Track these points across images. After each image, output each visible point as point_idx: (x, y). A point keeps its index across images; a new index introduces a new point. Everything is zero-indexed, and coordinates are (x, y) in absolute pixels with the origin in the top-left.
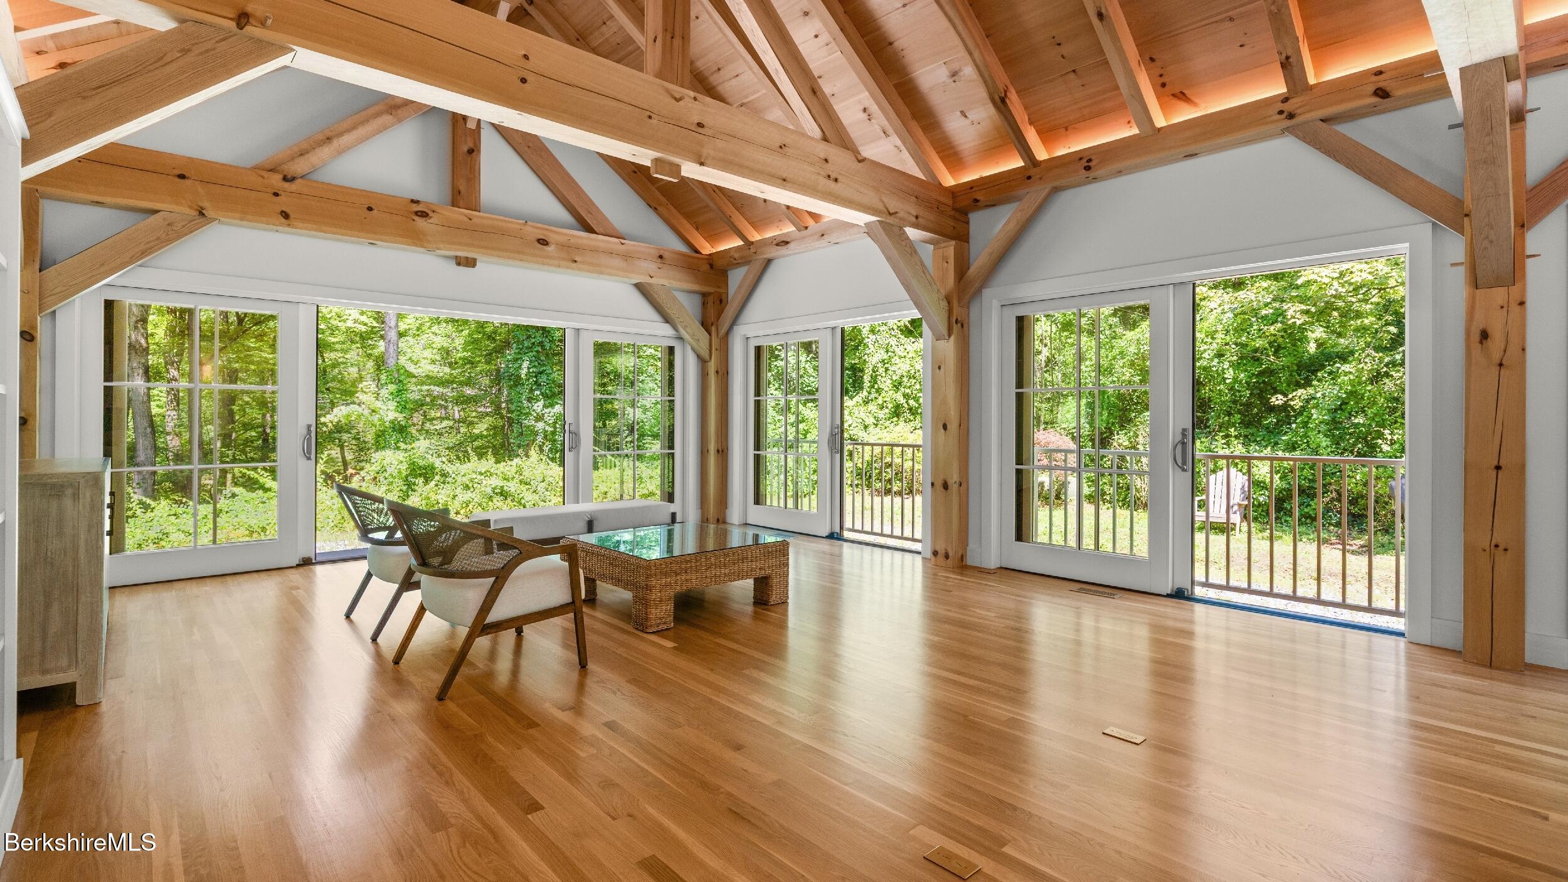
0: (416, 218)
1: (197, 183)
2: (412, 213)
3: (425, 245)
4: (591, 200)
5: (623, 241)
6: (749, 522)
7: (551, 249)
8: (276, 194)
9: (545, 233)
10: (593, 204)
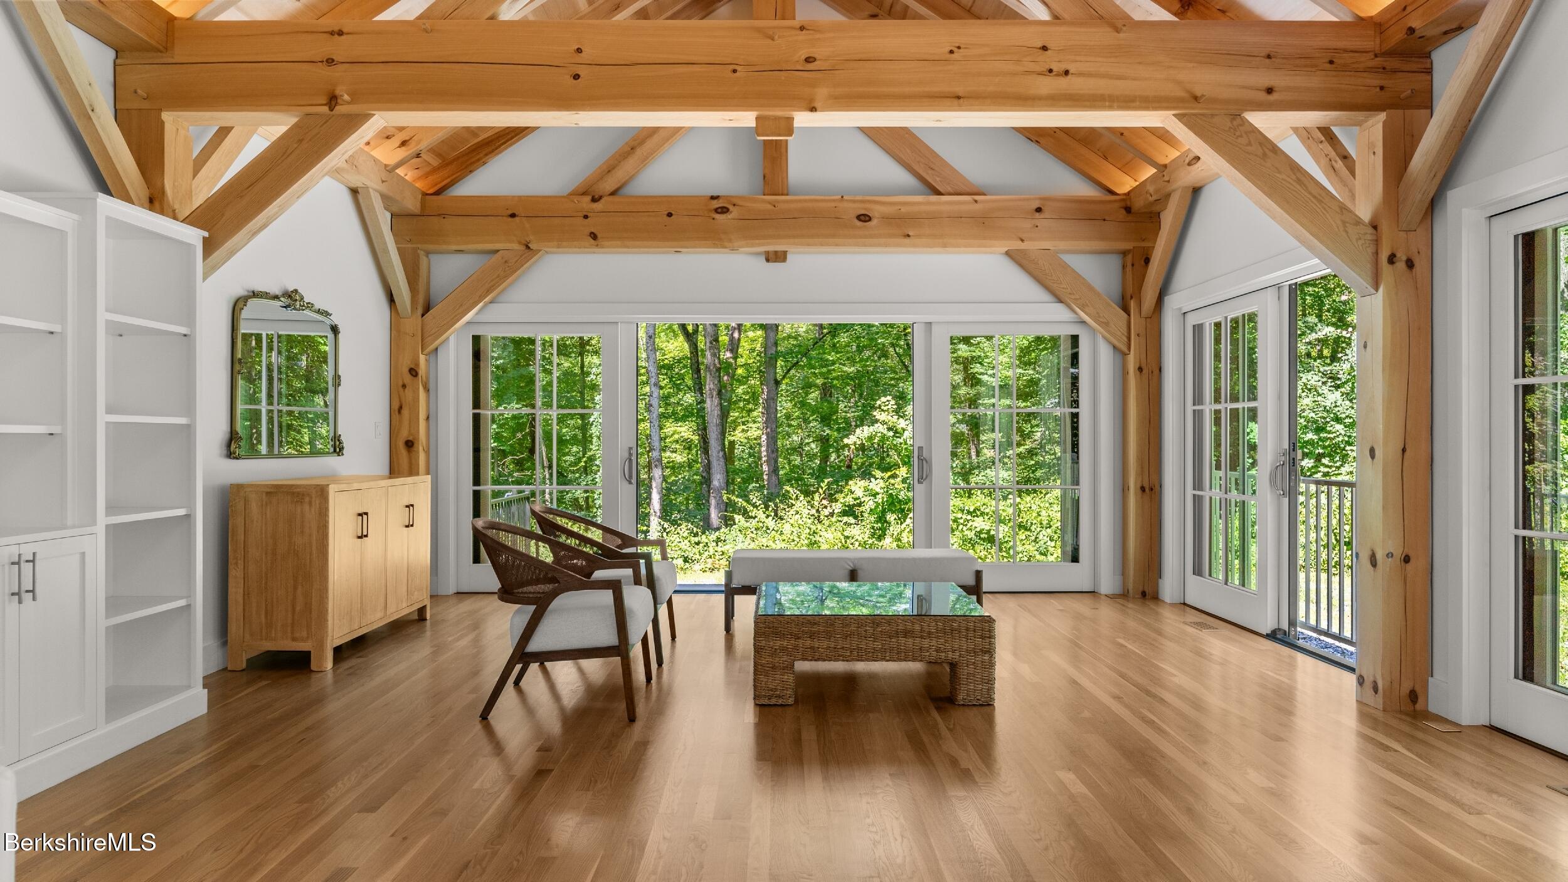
0: (717, 216)
1: (524, 219)
2: (710, 211)
3: (726, 244)
4: (933, 152)
5: (977, 197)
6: (1187, 602)
7: (874, 222)
8: (586, 217)
9: (868, 206)
10: (936, 155)
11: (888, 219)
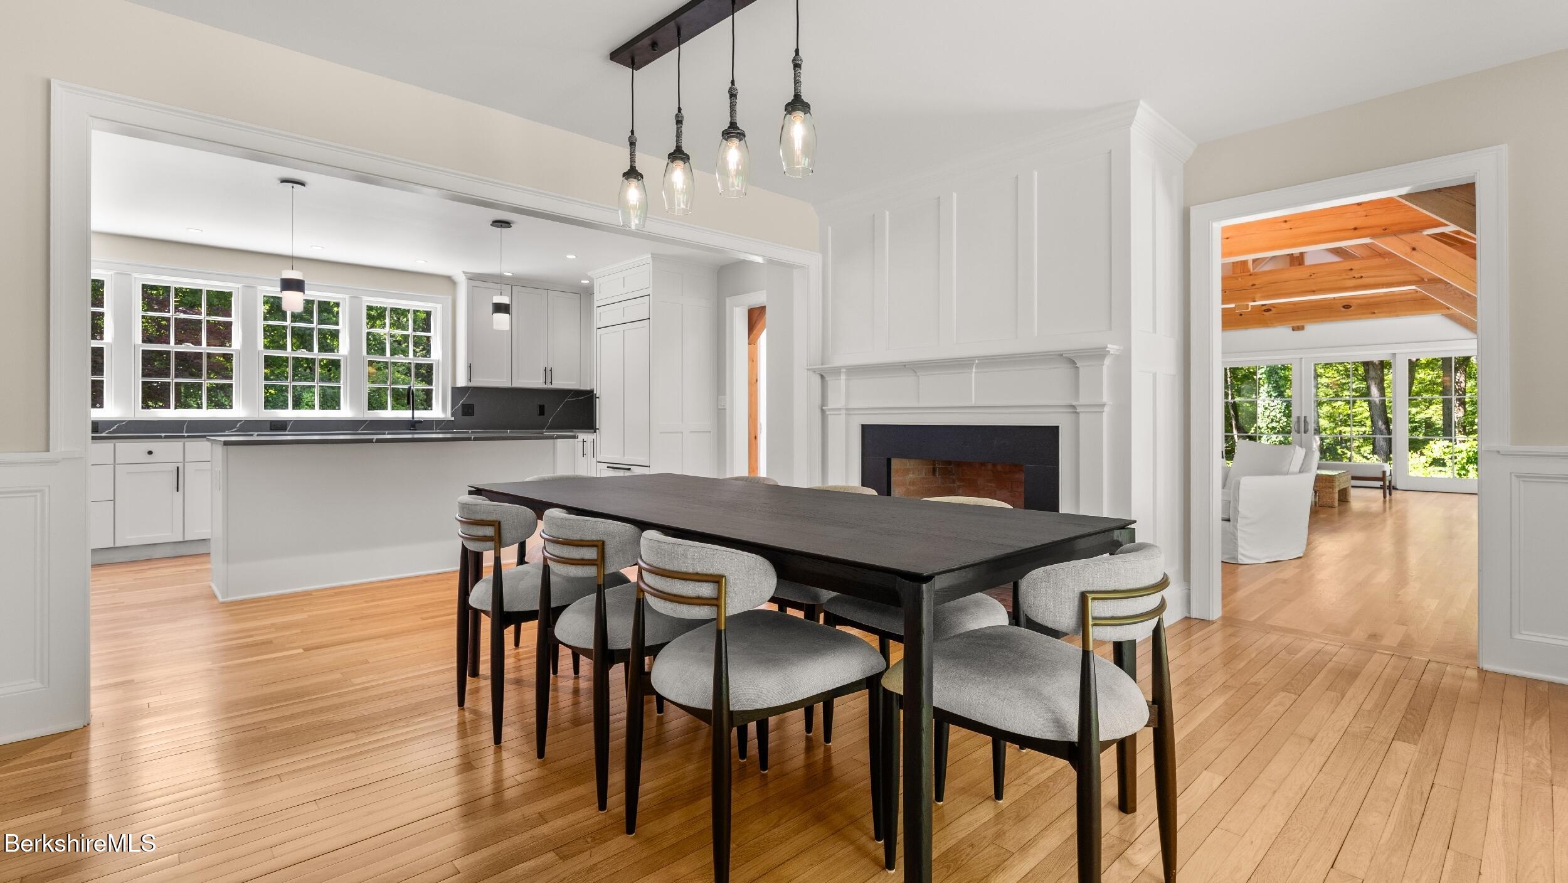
0: (1265, 313)
7: (1353, 309)
11: (1360, 306)
